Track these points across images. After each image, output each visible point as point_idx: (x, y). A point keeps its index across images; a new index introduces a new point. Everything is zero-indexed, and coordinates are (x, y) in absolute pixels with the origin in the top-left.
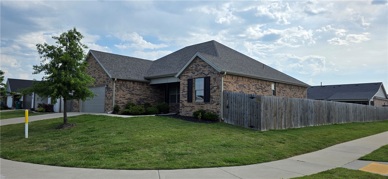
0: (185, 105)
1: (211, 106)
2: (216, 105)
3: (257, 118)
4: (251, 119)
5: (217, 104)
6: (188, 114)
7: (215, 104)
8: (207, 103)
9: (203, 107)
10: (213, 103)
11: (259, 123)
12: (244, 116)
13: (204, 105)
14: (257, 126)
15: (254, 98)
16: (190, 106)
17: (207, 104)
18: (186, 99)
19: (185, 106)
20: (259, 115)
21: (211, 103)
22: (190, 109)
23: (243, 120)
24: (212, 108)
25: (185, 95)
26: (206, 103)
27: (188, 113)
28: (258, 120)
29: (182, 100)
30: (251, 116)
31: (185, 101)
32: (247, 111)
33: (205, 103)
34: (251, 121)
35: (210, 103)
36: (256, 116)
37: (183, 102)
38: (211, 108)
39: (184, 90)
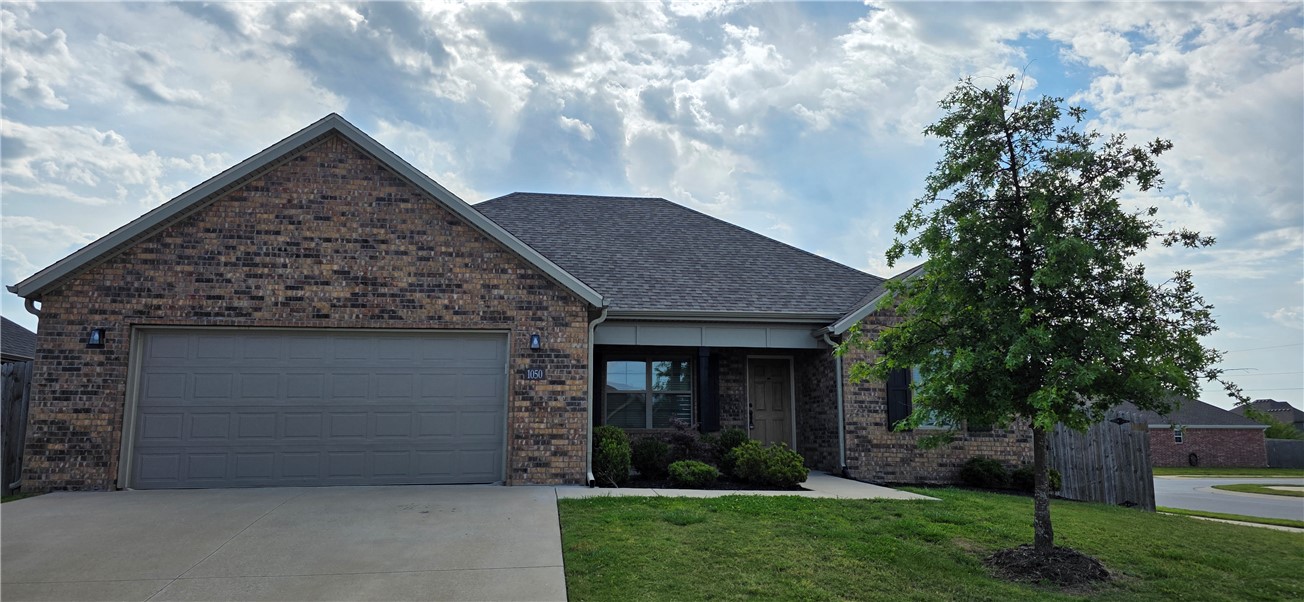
0: (875, 442)
1: (998, 444)
2: (1018, 441)
3: (1142, 478)
4: (1122, 482)
5: (1020, 438)
6: (893, 473)
7: (1011, 438)
8: (979, 436)
9: (961, 448)
10: (1005, 436)
11: (1147, 492)
12: (1100, 475)
13: (966, 440)
14: (1145, 500)
15: (1125, 422)
16: (901, 446)
17: (980, 439)
18: (881, 417)
19: (878, 446)
20: (1145, 470)
21: (998, 436)
22: (900, 455)
23: (1098, 486)
24: (1001, 452)
25: (871, 402)
26: (975, 436)
27: (890, 469)
28: (1144, 484)
29: (855, 423)
30: (1123, 473)
31: (872, 427)
32: (1110, 459)
33: (971, 436)
34: (1123, 488)
35: (991, 436)
36: (1136, 471)
37: (865, 429)
38: (996, 451)
39: (866, 385)
